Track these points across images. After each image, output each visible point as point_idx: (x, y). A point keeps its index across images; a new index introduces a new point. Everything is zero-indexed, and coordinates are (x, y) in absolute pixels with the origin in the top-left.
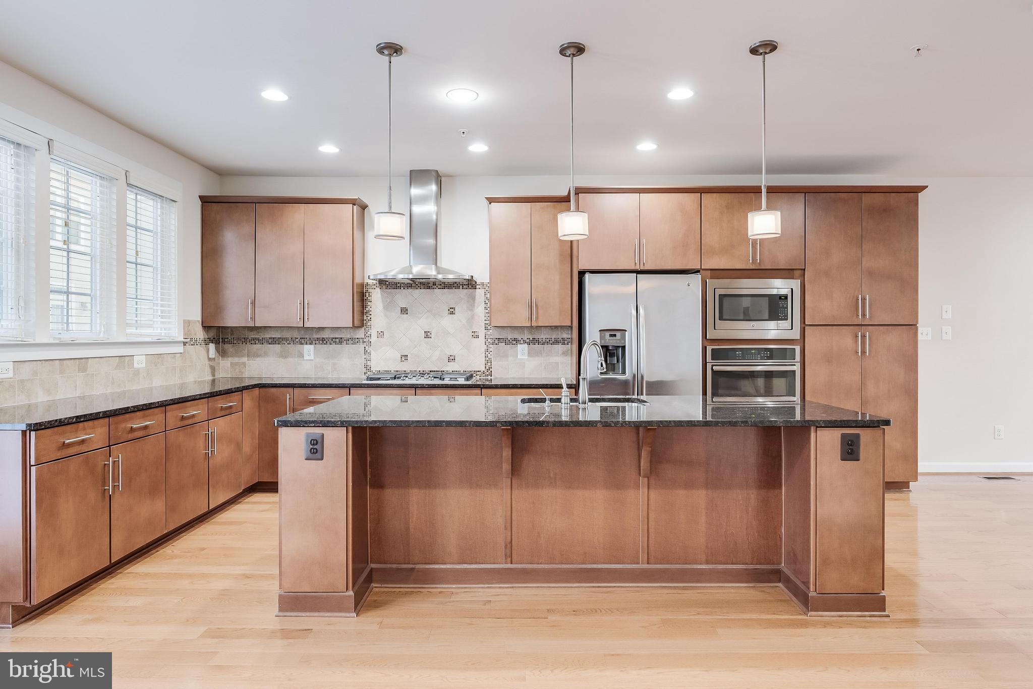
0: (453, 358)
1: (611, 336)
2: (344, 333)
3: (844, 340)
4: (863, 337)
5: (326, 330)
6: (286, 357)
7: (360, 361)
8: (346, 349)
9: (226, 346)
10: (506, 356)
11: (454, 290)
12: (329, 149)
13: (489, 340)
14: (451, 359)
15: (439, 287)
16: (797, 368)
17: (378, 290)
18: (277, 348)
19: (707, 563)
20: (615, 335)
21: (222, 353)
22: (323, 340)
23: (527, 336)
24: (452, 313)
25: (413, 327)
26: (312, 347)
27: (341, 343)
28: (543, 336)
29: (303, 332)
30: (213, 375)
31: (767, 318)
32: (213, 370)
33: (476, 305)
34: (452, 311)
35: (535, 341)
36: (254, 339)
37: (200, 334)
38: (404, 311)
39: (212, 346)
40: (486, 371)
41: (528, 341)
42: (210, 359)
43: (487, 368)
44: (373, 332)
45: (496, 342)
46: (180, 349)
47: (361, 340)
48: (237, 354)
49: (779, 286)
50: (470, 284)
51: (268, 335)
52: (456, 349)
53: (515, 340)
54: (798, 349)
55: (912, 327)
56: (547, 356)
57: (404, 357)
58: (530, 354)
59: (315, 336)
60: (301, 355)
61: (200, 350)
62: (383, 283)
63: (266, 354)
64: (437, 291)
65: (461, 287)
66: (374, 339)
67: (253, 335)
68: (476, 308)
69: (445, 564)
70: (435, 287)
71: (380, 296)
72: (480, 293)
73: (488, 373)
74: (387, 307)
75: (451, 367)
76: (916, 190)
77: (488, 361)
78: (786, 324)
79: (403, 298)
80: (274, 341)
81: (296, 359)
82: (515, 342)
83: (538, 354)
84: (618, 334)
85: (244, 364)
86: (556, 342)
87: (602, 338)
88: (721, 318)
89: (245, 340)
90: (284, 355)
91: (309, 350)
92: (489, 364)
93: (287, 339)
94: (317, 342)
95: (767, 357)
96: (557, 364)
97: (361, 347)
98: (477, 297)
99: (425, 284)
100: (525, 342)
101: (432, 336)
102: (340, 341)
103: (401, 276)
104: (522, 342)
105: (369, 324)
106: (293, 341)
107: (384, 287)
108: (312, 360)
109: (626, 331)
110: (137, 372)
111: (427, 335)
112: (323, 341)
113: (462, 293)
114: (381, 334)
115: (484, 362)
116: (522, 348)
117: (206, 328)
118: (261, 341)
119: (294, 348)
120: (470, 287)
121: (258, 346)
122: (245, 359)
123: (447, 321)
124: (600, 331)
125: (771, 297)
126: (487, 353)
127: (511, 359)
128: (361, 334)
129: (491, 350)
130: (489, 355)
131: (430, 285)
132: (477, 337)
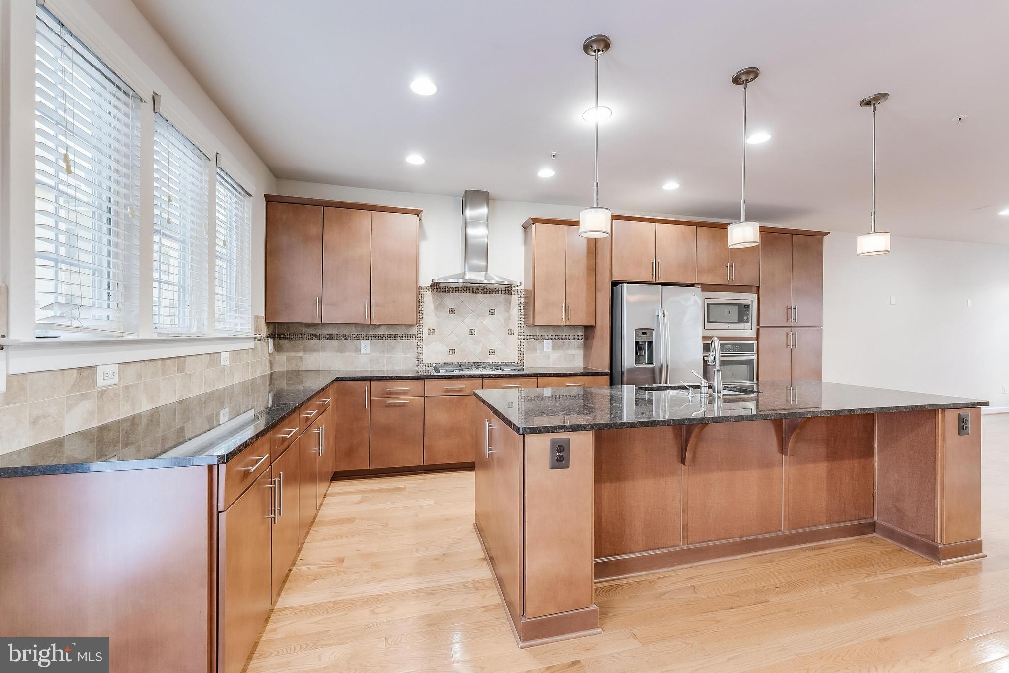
0: (492, 351)
1: (643, 333)
2: (398, 329)
4: (794, 334)
5: (382, 327)
6: (343, 352)
7: (413, 355)
8: (401, 344)
9: (282, 341)
10: (534, 349)
11: (494, 295)
12: (415, 159)
13: (522, 337)
14: (491, 352)
15: (482, 291)
16: (755, 358)
17: (429, 292)
18: (334, 342)
19: (827, 523)
20: (646, 333)
21: (278, 348)
22: (379, 335)
23: (551, 333)
24: (493, 314)
25: (459, 325)
26: (369, 342)
27: (395, 339)
28: (563, 333)
29: (359, 328)
30: (272, 370)
31: (737, 321)
32: (272, 364)
33: (512, 307)
34: (492, 312)
35: (557, 337)
36: (311, 335)
37: (264, 330)
38: (452, 311)
39: (271, 341)
40: (519, 362)
41: (552, 337)
42: (269, 355)
43: (520, 359)
44: (425, 329)
45: (528, 338)
46: (253, 344)
47: (414, 336)
48: (294, 349)
50: (508, 290)
51: (325, 332)
52: (495, 345)
53: (542, 336)
54: (755, 343)
55: (819, 328)
56: (566, 349)
57: (452, 351)
58: (554, 348)
59: (372, 333)
60: (358, 350)
61: (263, 345)
62: (438, 287)
63: (323, 349)
64: (480, 295)
65: (500, 292)
66: (425, 335)
67: (310, 331)
68: (511, 309)
69: (633, 553)
70: (479, 291)
71: (431, 298)
72: (515, 297)
73: (521, 364)
74: (438, 307)
75: (491, 359)
76: (821, 235)
77: (521, 354)
78: (748, 326)
79: (450, 300)
80: (331, 337)
81: (353, 354)
82: (542, 338)
83: (560, 347)
84: (648, 332)
85: (301, 358)
86: (573, 338)
87: (637, 335)
88: (709, 321)
89: (302, 336)
90: (341, 350)
91: (365, 346)
92: (522, 356)
93: (344, 335)
94: (373, 338)
95: (737, 349)
96: (574, 356)
97: (414, 342)
98: (513, 300)
99: (471, 289)
100: (550, 338)
101: (476, 333)
102: (395, 337)
103: (451, 280)
104: (547, 338)
105: (421, 322)
106: (350, 337)
107: (435, 290)
108: (369, 354)
109: (654, 330)
110: (222, 369)
111: (472, 332)
112: (379, 337)
113: (501, 297)
114: (431, 331)
115: (518, 355)
116: (548, 343)
117: (268, 324)
118: (319, 337)
119: (350, 343)
120: (507, 292)
121: (315, 341)
122: (302, 354)
123: (488, 321)
124: (636, 329)
125: (740, 305)
126: (520, 347)
127: (538, 351)
128: (414, 331)
129: (523, 344)
130: (522, 349)
131: (475, 290)
132: (513, 334)
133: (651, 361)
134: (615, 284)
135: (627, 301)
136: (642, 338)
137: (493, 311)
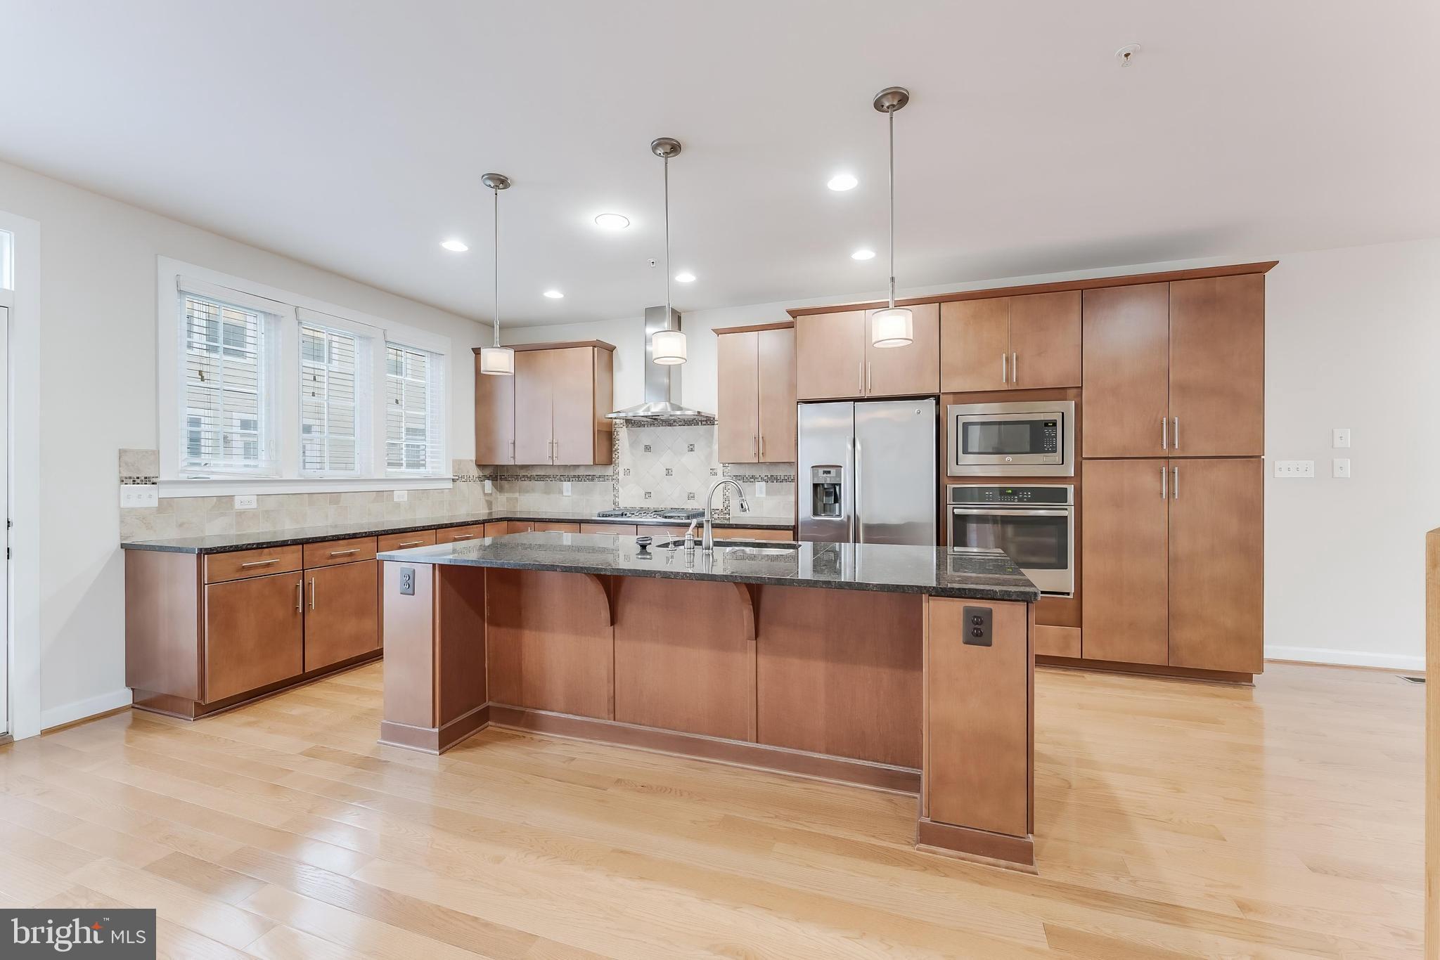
0: (692, 495)
1: (825, 472)
2: (596, 470)
3: (1146, 479)
4: (1170, 474)
5: (581, 468)
6: (549, 494)
7: (610, 498)
8: (599, 485)
9: (504, 483)
11: (693, 427)
12: (554, 294)
13: (727, 478)
14: (691, 496)
15: (680, 424)
16: (1070, 513)
17: (624, 428)
19: (828, 752)
20: (829, 472)
21: (500, 489)
22: (579, 477)
23: (764, 472)
24: (692, 450)
25: (656, 464)
26: (569, 484)
27: (593, 480)
29: (562, 470)
30: (490, 508)
31: (1028, 450)
32: (490, 504)
33: (713, 441)
34: (691, 449)
35: (773, 479)
36: (524, 476)
37: (475, 472)
38: (648, 448)
39: (488, 483)
40: (724, 510)
41: (766, 478)
42: (485, 494)
43: (726, 506)
44: (621, 469)
45: (735, 479)
46: (450, 485)
47: (611, 478)
48: (511, 490)
49: (1049, 410)
50: (709, 421)
51: (535, 473)
52: (695, 486)
53: (753, 477)
54: (1071, 489)
55: (1253, 460)
57: (648, 494)
58: (768, 493)
59: (572, 474)
60: (561, 492)
61: (477, 486)
62: (629, 422)
63: (533, 490)
64: (677, 428)
65: (700, 423)
66: (621, 476)
67: (523, 473)
68: (714, 443)
69: (553, 711)
70: (676, 424)
71: (627, 434)
72: (717, 429)
73: (726, 512)
74: (633, 444)
75: (690, 506)
76: (1258, 271)
77: (726, 499)
78: (1057, 457)
79: (647, 435)
80: (541, 478)
81: (557, 495)
82: (753, 480)
83: (775, 492)
84: (833, 471)
85: (516, 499)
87: (814, 475)
88: (965, 451)
89: (517, 477)
90: (547, 492)
91: (567, 487)
92: (727, 502)
93: (549, 477)
94: (574, 479)
95: (1027, 498)
97: (611, 483)
98: (715, 433)
99: (667, 421)
100: (763, 479)
101: (673, 473)
102: (592, 478)
104: (760, 479)
105: (617, 462)
106: (554, 478)
107: (630, 425)
108: (569, 496)
109: (841, 467)
110: (398, 505)
111: (669, 472)
112: (578, 478)
113: (701, 429)
114: (627, 472)
115: (722, 500)
116: (760, 486)
117: (480, 466)
118: (530, 478)
119: (554, 485)
120: (708, 423)
121: (527, 483)
122: (517, 495)
123: (688, 460)
124: (813, 467)
125: (1032, 423)
128: (610, 471)
129: (729, 487)
130: (727, 493)
131: (671, 422)
132: (716, 474)
135: (801, 428)
136: (823, 480)
137: (691, 447)
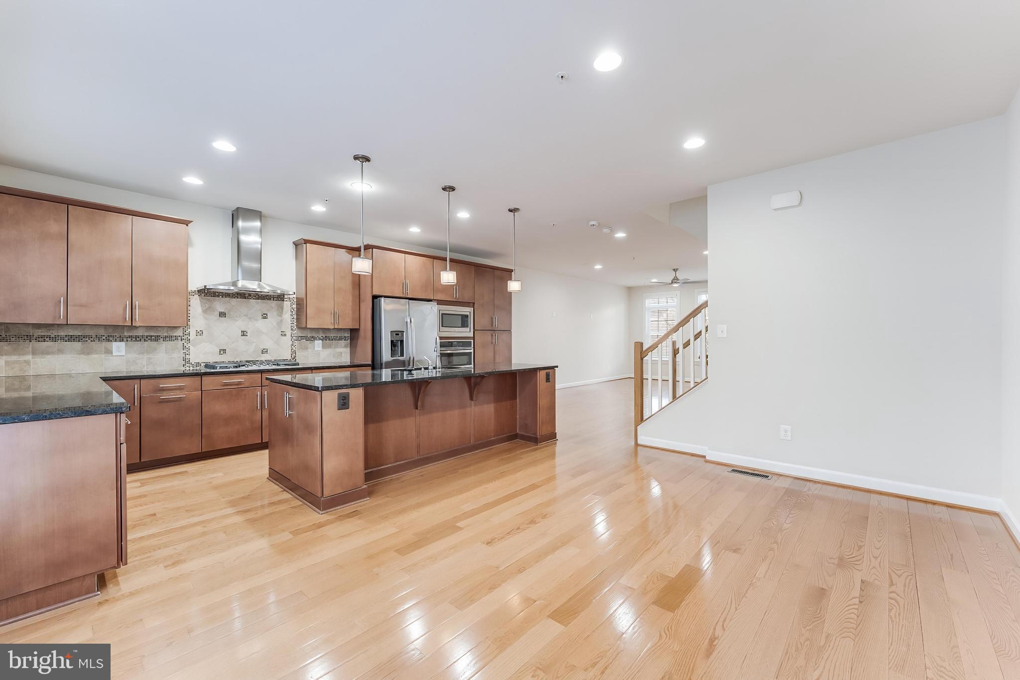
1: (396, 334)
2: (160, 331)
3: (487, 337)
4: (495, 335)
5: (140, 329)
6: (88, 354)
7: (178, 355)
8: (164, 345)
10: (306, 348)
11: (266, 301)
12: (193, 180)
13: (294, 338)
14: (264, 351)
15: (254, 298)
16: (472, 351)
17: (197, 296)
18: (77, 345)
19: (494, 436)
20: (398, 334)
22: (136, 337)
23: (321, 335)
24: (265, 318)
25: (231, 327)
26: (123, 344)
28: (332, 335)
29: (111, 330)
31: (460, 326)
33: (284, 312)
34: (265, 316)
35: (327, 338)
38: (222, 315)
40: (292, 360)
41: (322, 338)
43: (293, 357)
44: (192, 331)
45: (300, 339)
47: (180, 338)
48: (16, 352)
49: (466, 310)
50: (281, 297)
51: (62, 333)
52: (268, 344)
53: (313, 337)
54: (472, 341)
55: (510, 331)
56: (335, 348)
57: (223, 351)
58: (323, 347)
59: (127, 334)
60: (109, 352)
62: (207, 293)
63: (60, 352)
64: (252, 301)
65: (272, 299)
66: (192, 337)
67: (40, 332)
68: (284, 314)
70: (250, 297)
71: (199, 301)
72: (287, 304)
74: (207, 310)
75: (264, 357)
76: (511, 271)
77: (294, 352)
78: (468, 329)
79: (220, 305)
80: (71, 338)
81: (103, 356)
82: (313, 339)
83: (329, 347)
84: (400, 334)
85: (27, 362)
86: (341, 339)
88: (442, 326)
90: (85, 353)
91: (119, 348)
92: (294, 354)
93: (90, 337)
94: (129, 339)
96: (341, 353)
97: (180, 343)
98: (285, 307)
99: (244, 295)
100: (320, 339)
101: (248, 334)
102: (157, 339)
103: (222, 287)
104: (318, 338)
105: (188, 324)
106: (99, 338)
107: (203, 295)
108: (124, 356)
109: (404, 332)
111: (244, 333)
112: (137, 338)
113: (274, 303)
114: (200, 333)
115: (290, 353)
116: (318, 343)
118: (53, 339)
119: (96, 345)
120: (280, 299)
122: (28, 357)
123: (261, 324)
125: (462, 315)
126: (293, 347)
127: (310, 350)
128: (179, 333)
129: (295, 344)
131: (246, 296)
132: (285, 335)
133: (402, 355)
134: (375, 297)
135: (384, 310)
136: (396, 338)
137: (265, 315)
